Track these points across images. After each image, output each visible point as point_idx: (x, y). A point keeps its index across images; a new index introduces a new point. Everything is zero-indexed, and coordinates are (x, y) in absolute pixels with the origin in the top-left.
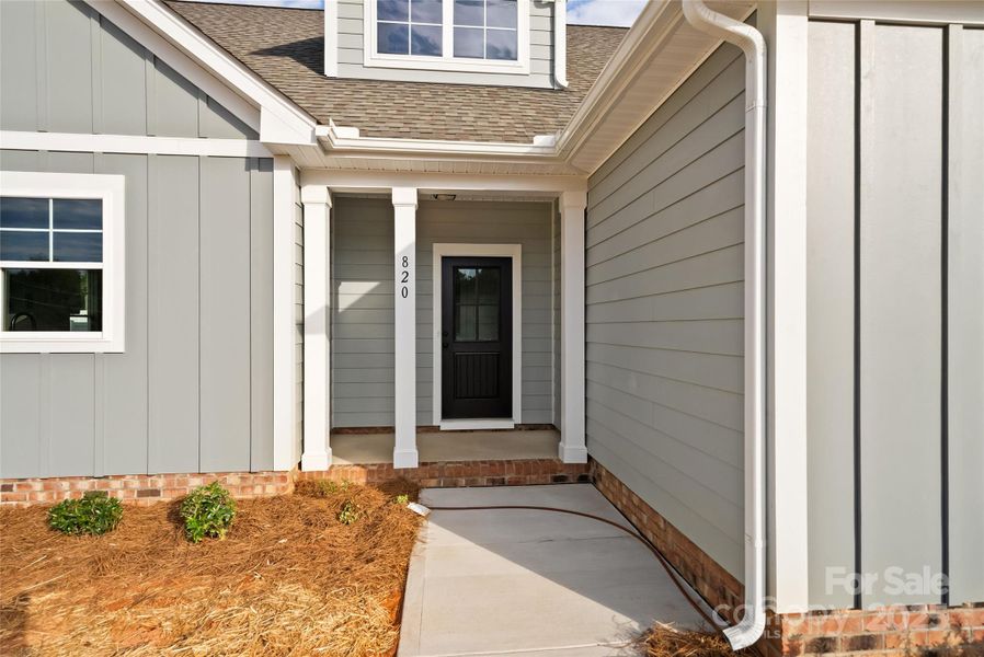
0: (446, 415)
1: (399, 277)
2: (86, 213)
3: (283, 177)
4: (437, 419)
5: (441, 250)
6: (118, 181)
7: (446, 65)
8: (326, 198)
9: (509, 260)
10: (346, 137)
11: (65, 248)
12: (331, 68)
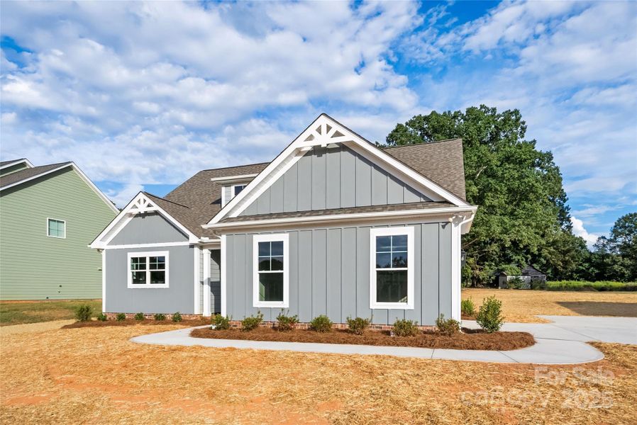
2: (162, 259)
3: (196, 248)
6: (168, 252)
10: (205, 240)
11: (160, 266)
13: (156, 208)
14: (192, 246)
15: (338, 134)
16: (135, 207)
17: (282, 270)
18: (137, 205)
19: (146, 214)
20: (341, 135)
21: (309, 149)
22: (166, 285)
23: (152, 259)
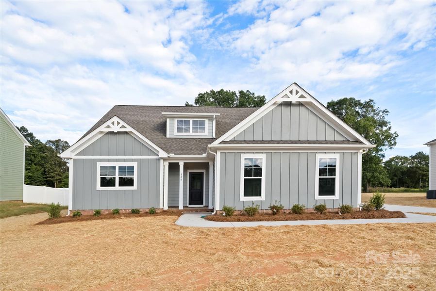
0: (190, 204)
1: (180, 177)
2: (132, 168)
3: (162, 161)
4: (188, 205)
5: (189, 171)
6: (136, 163)
7: (191, 134)
8: (168, 164)
9: (203, 173)
10: (172, 155)
11: (129, 173)
12: (168, 136)
13: (129, 129)
14: (159, 159)
15: (302, 96)
16: (108, 127)
17: (261, 176)
18: (111, 125)
19: (119, 133)
20: (305, 97)
21: (280, 102)
22: (135, 187)
23: (121, 168)
